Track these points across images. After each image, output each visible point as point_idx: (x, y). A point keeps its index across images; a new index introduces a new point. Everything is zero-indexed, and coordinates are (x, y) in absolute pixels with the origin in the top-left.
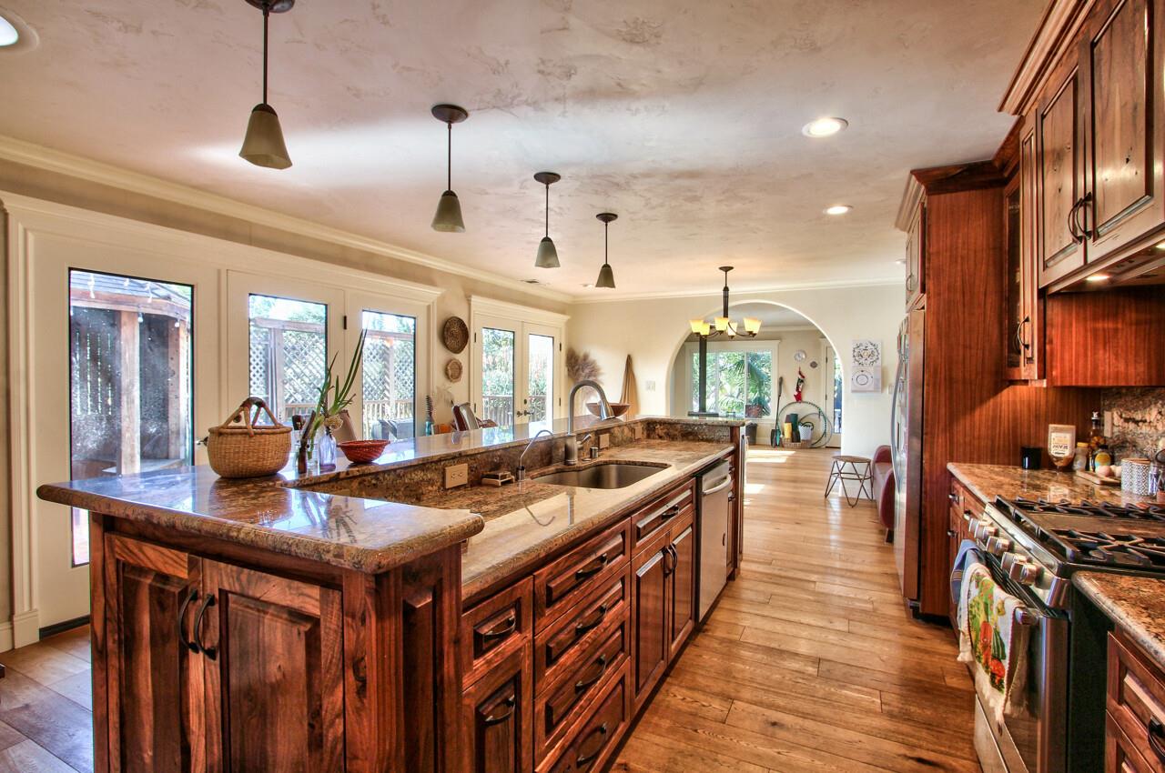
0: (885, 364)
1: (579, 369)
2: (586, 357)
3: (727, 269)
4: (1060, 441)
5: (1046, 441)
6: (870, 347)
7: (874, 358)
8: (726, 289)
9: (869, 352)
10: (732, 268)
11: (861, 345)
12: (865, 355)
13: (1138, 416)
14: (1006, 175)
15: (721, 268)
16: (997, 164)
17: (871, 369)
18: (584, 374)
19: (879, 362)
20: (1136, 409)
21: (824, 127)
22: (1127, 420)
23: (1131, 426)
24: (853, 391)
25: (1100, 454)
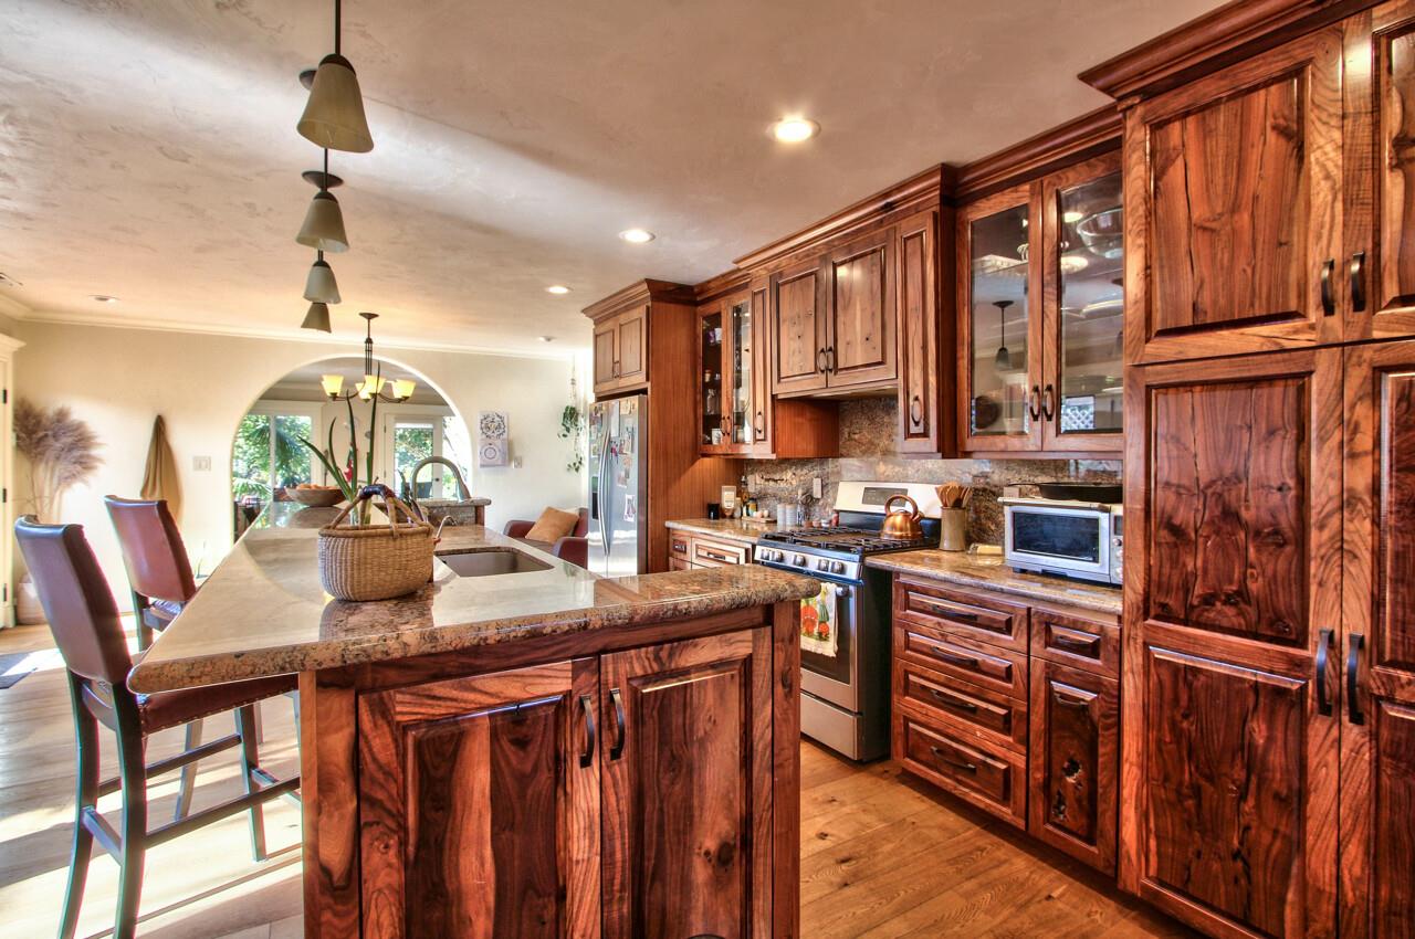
0: (511, 437)
1: (46, 436)
2: (62, 415)
3: (370, 316)
4: (728, 499)
5: (720, 498)
6: (497, 419)
7: (501, 431)
8: (369, 341)
9: (496, 424)
10: (376, 316)
11: (488, 416)
12: (493, 426)
13: (777, 477)
14: (699, 299)
15: (362, 315)
16: (696, 290)
17: (498, 442)
18: (58, 445)
19: (505, 434)
20: (775, 473)
21: (636, 236)
22: (768, 480)
23: (771, 483)
24: (482, 466)
25: (751, 504)
